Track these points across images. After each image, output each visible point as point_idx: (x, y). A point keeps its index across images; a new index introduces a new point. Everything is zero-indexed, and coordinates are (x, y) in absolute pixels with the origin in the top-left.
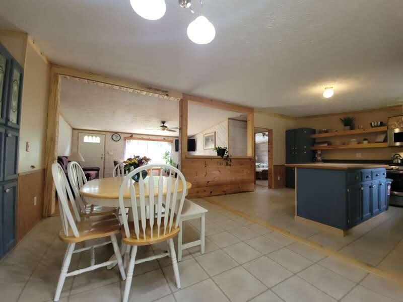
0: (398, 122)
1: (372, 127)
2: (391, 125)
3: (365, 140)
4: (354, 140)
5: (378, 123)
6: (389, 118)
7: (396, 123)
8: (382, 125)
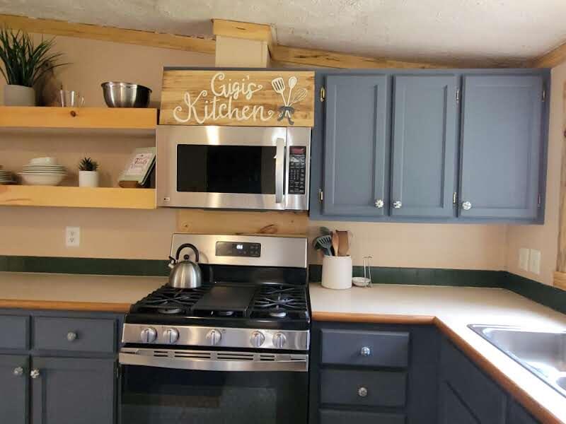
0: (195, 93)
1: (109, 104)
2: (173, 104)
3: (89, 166)
4: (45, 161)
5: (129, 87)
6: (166, 69)
7: (187, 97)
8: (144, 99)
